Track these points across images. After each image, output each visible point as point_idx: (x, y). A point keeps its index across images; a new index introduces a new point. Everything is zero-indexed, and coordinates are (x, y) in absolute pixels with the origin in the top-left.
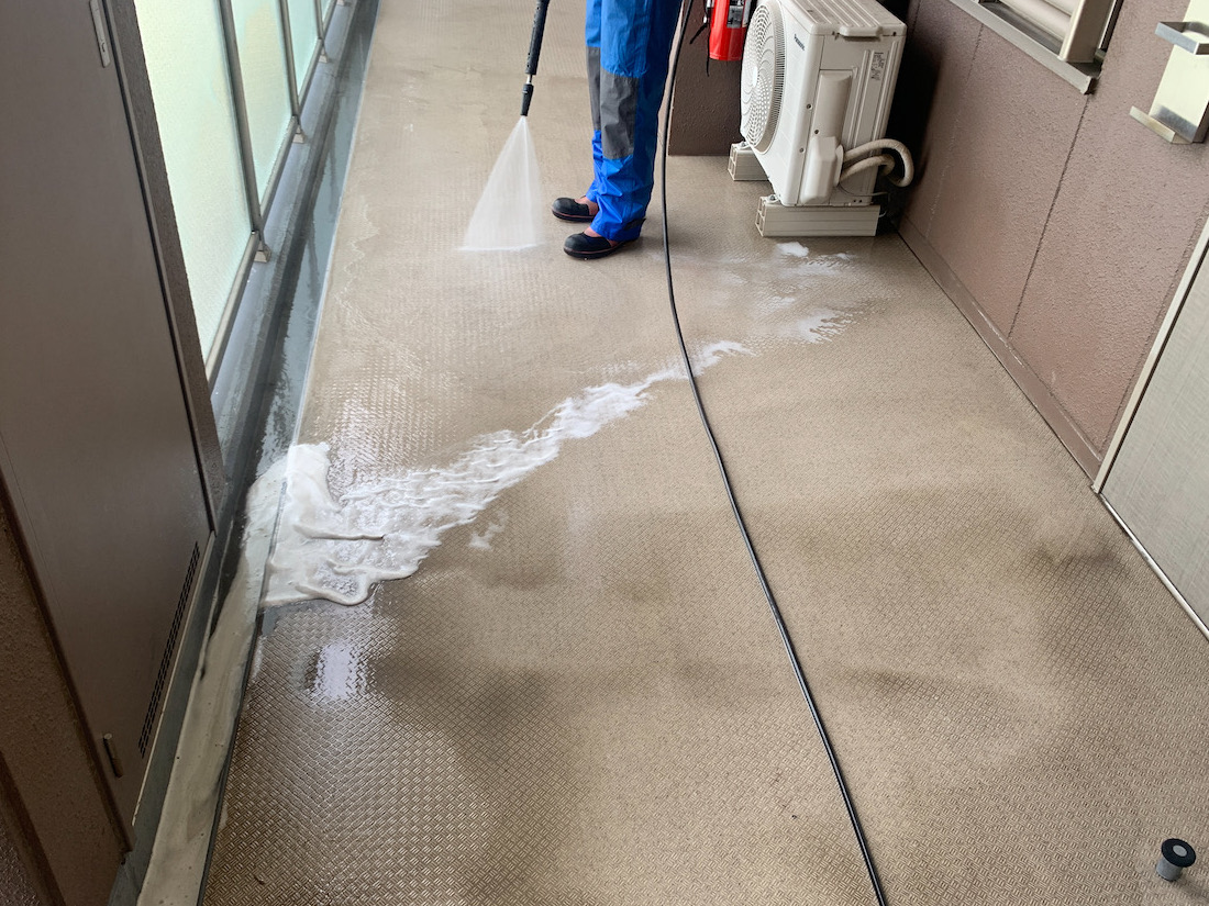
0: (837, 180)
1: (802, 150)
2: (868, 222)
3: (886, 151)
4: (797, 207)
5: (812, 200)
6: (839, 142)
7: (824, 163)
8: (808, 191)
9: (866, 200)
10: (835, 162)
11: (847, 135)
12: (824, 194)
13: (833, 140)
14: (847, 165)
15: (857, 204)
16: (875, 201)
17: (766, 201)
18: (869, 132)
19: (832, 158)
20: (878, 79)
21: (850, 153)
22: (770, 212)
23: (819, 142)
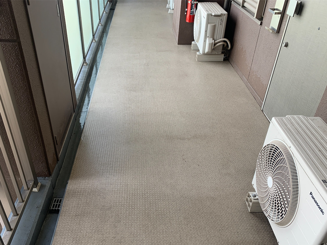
0: (213, 48)
1: (205, 41)
2: (222, 57)
3: (224, 41)
4: (204, 54)
5: (207, 52)
7: (210, 44)
8: (206, 51)
9: (220, 53)
10: (212, 43)
11: (215, 38)
12: (210, 51)
13: (212, 39)
14: (215, 44)
15: (218, 53)
16: (222, 53)
17: (198, 53)
18: (220, 38)
20: (221, 25)
21: (216, 42)
22: (198, 55)
23: (209, 39)
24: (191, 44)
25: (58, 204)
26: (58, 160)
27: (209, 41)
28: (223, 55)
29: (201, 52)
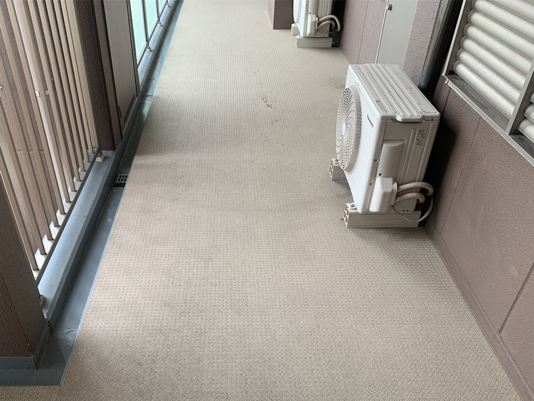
0: (316, 28)
1: (306, 19)
2: (329, 42)
3: (332, 19)
4: (305, 37)
5: (310, 34)
6: (317, 16)
7: (312, 22)
8: (308, 32)
9: (327, 35)
10: (316, 21)
11: (319, 15)
12: (313, 32)
13: (315, 16)
14: (319, 24)
15: (324, 36)
16: (330, 36)
17: (298, 37)
18: (326, 14)
19: (314, 20)
21: (320, 20)
22: (298, 39)
23: (311, 16)
24: (290, 28)
25: (124, 178)
26: (122, 138)
27: (312, 18)
28: (332, 39)
29: (302, 35)
